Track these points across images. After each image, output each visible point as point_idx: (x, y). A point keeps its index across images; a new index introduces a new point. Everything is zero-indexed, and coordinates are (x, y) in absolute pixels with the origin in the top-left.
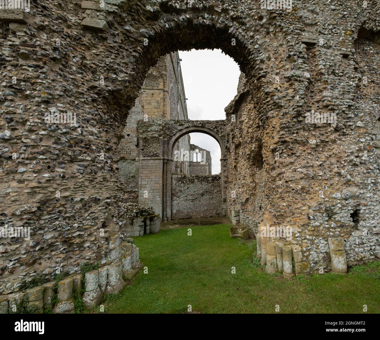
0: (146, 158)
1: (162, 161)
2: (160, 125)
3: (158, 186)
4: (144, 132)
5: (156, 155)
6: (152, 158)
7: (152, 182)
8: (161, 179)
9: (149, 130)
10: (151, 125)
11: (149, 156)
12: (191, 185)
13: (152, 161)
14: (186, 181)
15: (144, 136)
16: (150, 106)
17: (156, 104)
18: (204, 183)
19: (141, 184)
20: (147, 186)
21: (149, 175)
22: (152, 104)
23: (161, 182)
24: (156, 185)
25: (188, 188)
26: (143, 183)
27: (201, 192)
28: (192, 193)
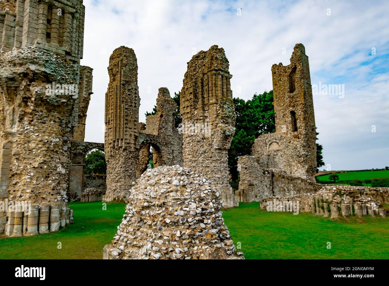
0: (74, 164)
1: (82, 167)
2: (83, 146)
3: (80, 180)
4: (75, 149)
5: (79, 163)
6: (78, 165)
7: (77, 179)
8: (82, 177)
9: (78, 148)
10: (79, 146)
11: (76, 163)
12: (94, 181)
13: (77, 167)
14: (91, 178)
15: (75, 152)
16: (77, 134)
17: (80, 132)
18: (100, 179)
19: (71, 180)
20: (74, 180)
21: (76, 174)
22: (78, 132)
23: (82, 178)
24: (79, 180)
25: (92, 182)
26: (72, 179)
27: (99, 184)
28: (94, 185)
